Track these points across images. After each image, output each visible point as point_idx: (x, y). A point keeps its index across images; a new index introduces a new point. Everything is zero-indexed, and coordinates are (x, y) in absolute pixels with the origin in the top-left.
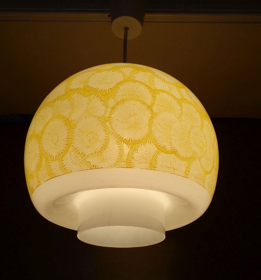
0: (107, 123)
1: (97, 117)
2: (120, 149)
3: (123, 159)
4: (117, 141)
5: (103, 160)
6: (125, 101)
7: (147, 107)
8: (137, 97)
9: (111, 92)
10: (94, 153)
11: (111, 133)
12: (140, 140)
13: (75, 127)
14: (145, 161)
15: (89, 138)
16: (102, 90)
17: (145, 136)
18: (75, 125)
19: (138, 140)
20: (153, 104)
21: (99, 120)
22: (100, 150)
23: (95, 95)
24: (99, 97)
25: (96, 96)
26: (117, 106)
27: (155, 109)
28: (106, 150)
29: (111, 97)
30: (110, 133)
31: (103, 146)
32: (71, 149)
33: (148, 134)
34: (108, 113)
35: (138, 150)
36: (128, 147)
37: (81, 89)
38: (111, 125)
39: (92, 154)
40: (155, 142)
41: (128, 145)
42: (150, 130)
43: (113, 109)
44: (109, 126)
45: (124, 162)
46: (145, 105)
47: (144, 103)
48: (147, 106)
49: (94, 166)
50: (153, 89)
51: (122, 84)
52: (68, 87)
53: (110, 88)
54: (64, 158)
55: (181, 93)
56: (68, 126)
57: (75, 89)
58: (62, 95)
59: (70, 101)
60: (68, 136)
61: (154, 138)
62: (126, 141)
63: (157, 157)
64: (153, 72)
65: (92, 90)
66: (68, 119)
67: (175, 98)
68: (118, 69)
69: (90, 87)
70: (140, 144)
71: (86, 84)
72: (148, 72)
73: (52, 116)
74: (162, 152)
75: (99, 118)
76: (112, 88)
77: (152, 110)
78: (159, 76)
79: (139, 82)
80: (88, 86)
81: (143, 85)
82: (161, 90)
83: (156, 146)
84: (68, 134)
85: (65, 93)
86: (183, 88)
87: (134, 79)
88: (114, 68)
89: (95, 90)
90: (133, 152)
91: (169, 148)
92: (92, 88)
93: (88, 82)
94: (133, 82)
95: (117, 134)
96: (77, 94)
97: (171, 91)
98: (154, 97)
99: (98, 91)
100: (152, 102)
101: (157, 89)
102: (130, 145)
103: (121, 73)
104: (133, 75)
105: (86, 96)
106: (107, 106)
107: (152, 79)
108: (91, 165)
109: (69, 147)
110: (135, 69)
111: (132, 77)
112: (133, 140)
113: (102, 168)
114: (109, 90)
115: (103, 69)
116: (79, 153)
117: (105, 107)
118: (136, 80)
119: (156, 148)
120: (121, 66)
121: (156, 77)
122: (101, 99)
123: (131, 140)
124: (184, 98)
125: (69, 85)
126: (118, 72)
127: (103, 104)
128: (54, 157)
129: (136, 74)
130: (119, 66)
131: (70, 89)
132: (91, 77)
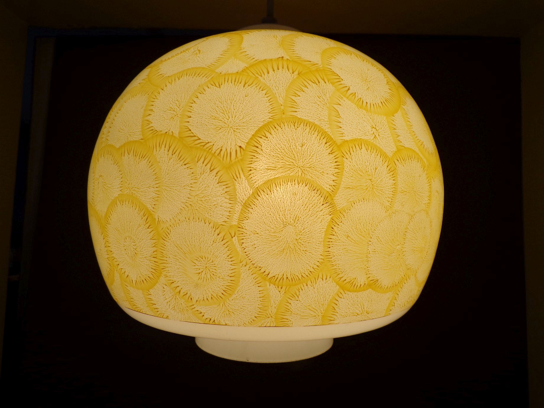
0: (235, 240)
1: (211, 225)
2: (262, 295)
3: (268, 313)
4: (256, 280)
5: (228, 313)
6: (274, 185)
7: (322, 199)
8: (300, 174)
9: (242, 160)
11: (244, 263)
12: (304, 275)
13: (167, 238)
14: (312, 313)
15: (197, 267)
16: (221, 150)
17: (315, 267)
18: (168, 234)
19: (300, 277)
20: (335, 187)
21: (217, 231)
22: (222, 296)
23: (205, 163)
24: (215, 172)
25: (209, 166)
26: (255, 200)
27: (340, 200)
28: (234, 296)
29: (241, 172)
30: (241, 264)
31: (227, 287)
32: (162, 279)
33: (322, 261)
34: (236, 216)
35: (299, 297)
36: (280, 292)
37: (175, 137)
38: (244, 245)
39: (205, 299)
40: (336, 275)
41: (280, 287)
42: (326, 254)
43: (247, 205)
44: (239, 248)
45: (271, 318)
46: (319, 192)
47: (315, 189)
48: (323, 196)
49: (211, 320)
50: (339, 142)
51: (268, 134)
52: (148, 118)
53: (240, 147)
54: (151, 291)
55: (395, 131)
56: (152, 229)
57: (162, 134)
58: (136, 141)
59: (152, 167)
60: (155, 253)
61: (335, 267)
62: (275, 281)
63: (336, 302)
64: (338, 77)
65: (198, 146)
66: (151, 214)
67: (383, 155)
68: (258, 74)
69: (195, 136)
70: (305, 285)
71: (186, 124)
72: (325, 83)
73: (120, 192)
74: (349, 291)
75: (216, 227)
76: (243, 146)
77: (332, 205)
78: (350, 92)
79: (307, 123)
80: (190, 130)
81: (316, 133)
82: (355, 140)
83: (337, 284)
84: (155, 249)
85: (141, 137)
86: (400, 110)
87: (295, 114)
88: (248, 72)
89: (205, 147)
90: (290, 301)
91: (362, 280)
92: (200, 139)
93: (190, 117)
94: (293, 126)
95: (255, 266)
96: (166, 152)
97: (377, 136)
98: (338, 166)
99: (213, 152)
100: (333, 183)
101: (347, 141)
102: (284, 288)
103: (264, 92)
104: (294, 98)
105: (185, 163)
106: (232, 198)
107: (336, 106)
108: (205, 317)
109: (160, 276)
110: (296, 73)
111: (290, 105)
112: (289, 278)
113: (226, 325)
114: (236, 151)
115: (223, 73)
116: (180, 292)
117: (228, 201)
118: (299, 117)
119: (338, 287)
120: (265, 60)
121: (344, 96)
122: (218, 177)
123: (285, 277)
124: (401, 144)
125: (150, 112)
126: (259, 87)
127: (224, 192)
128: (134, 282)
129: (299, 96)
130: (260, 61)
131: (153, 130)
132: (195, 99)
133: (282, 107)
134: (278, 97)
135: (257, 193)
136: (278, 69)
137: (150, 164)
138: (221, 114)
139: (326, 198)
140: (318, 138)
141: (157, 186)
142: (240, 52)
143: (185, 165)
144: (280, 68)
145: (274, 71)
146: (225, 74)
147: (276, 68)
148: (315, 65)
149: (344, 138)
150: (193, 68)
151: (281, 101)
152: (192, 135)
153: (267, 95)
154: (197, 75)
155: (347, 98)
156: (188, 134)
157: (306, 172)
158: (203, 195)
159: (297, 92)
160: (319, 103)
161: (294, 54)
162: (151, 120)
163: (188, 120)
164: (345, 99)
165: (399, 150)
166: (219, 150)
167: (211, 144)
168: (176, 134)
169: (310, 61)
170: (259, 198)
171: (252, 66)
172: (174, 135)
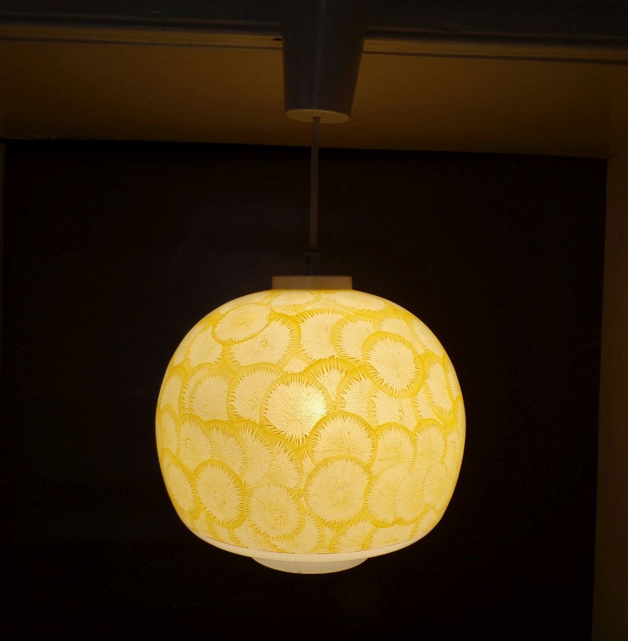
0: (302, 499)
1: (285, 489)
2: (320, 534)
3: (324, 545)
4: (317, 525)
5: (295, 545)
6: (329, 462)
7: (363, 469)
8: (347, 454)
9: (307, 445)
10: (282, 537)
11: (308, 514)
12: (350, 520)
13: (252, 495)
14: (355, 544)
15: (274, 516)
16: (292, 438)
17: (358, 514)
18: (252, 493)
19: (347, 521)
20: (372, 460)
21: (290, 494)
22: (292, 535)
23: (281, 446)
24: (288, 452)
25: (283, 448)
26: (316, 473)
27: (375, 469)
28: (300, 535)
29: (306, 453)
30: (306, 514)
31: (296, 529)
32: (246, 523)
33: (362, 510)
34: (303, 484)
35: (346, 534)
36: (333, 531)
37: (256, 424)
38: (308, 502)
39: (279, 537)
40: (372, 518)
41: (333, 529)
42: (365, 505)
43: (310, 477)
44: (305, 504)
45: (326, 548)
47: (359, 463)
48: (364, 467)
50: (374, 428)
51: (325, 426)
52: (232, 403)
53: (305, 435)
54: (236, 530)
55: (417, 408)
56: (239, 489)
57: (245, 420)
58: (223, 421)
59: (239, 445)
60: (242, 504)
61: (371, 513)
62: (331, 525)
63: (372, 536)
64: (374, 371)
65: (275, 433)
66: (239, 479)
67: (406, 430)
68: (316, 374)
69: (272, 425)
70: (350, 526)
71: (265, 415)
72: (365, 378)
73: (211, 458)
74: (381, 527)
75: (289, 490)
76: (308, 435)
77: (370, 473)
78: (383, 383)
79: (352, 415)
80: (268, 420)
81: (359, 423)
82: (386, 424)
83: (373, 524)
84: (241, 502)
85: (227, 419)
86: (422, 389)
87: (343, 409)
88: (308, 372)
89: (280, 435)
90: (340, 537)
91: (391, 519)
92: (275, 428)
93: (267, 409)
94: (342, 418)
95: (316, 515)
96: (250, 435)
97: (403, 417)
98: (374, 446)
99: (286, 438)
100: (370, 458)
101: (381, 426)
102: (336, 529)
103: (321, 391)
104: (342, 395)
105: (266, 445)
106: (300, 470)
107: (372, 398)
108: (278, 548)
109: (244, 520)
110: (344, 372)
111: (341, 402)
112: (340, 522)
113: (293, 553)
114: (303, 438)
115: (289, 373)
116: (260, 532)
117: (297, 473)
118: (347, 411)
119: (373, 526)
120: (321, 359)
121: (379, 388)
122: (291, 456)
123: (336, 522)
124: (422, 418)
125: (232, 399)
126: (317, 387)
127: (295, 467)
128: (221, 522)
129: (346, 393)
130: (317, 361)
131: (237, 415)
132: (270, 395)
133: (334, 404)
134: (331, 395)
135: (317, 468)
136: (331, 369)
137: (237, 442)
138: (291, 409)
139: (365, 469)
140: (360, 426)
141: (244, 459)
142: (300, 350)
143: (266, 446)
144: (332, 368)
145: (327, 371)
146: (291, 374)
147: (329, 368)
148: (357, 361)
149: (378, 424)
150: (264, 363)
151: (333, 399)
152: (269, 424)
153: (324, 394)
154: (268, 371)
155: (382, 390)
156: (266, 423)
157: (351, 452)
158: (279, 469)
159: (345, 391)
160: (360, 397)
161: (342, 351)
162: (234, 405)
163: (266, 411)
164: (379, 390)
165: (419, 424)
166: (290, 438)
167: (285, 432)
168: (258, 422)
169: (354, 358)
170: (319, 471)
171: (311, 366)
172: (256, 422)
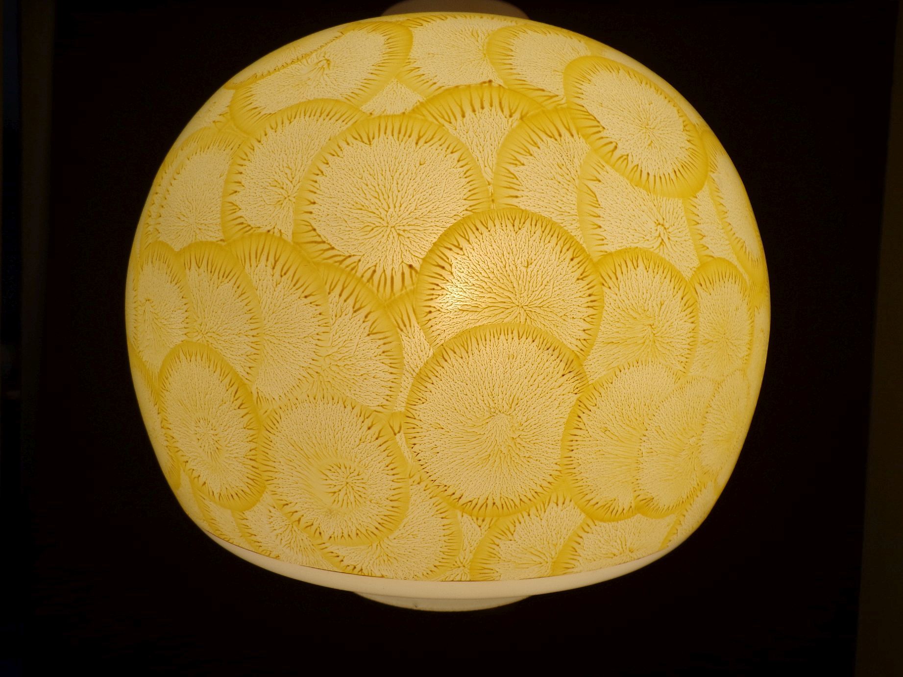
0: (400, 438)
1: (357, 410)
2: (448, 532)
3: (457, 560)
4: (439, 507)
5: (386, 558)
6: (474, 340)
7: (562, 365)
8: (523, 320)
9: (414, 292)
10: (353, 535)
11: (417, 478)
12: (524, 499)
13: (275, 428)
14: (534, 558)
15: (329, 482)
16: (374, 271)
17: (545, 484)
18: (275, 422)
19: (517, 502)
20: (588, 342)
21: (368, 422)
22: (376, 531)
23: (344, 296)
24: (363, 312)
25: (351, 301)
26: (438, 368)
27: (595, 367)
28: (396, 533)
30: (412, 480)
31: (386, 518)
32: (267, 497)
33: (558, 473)
34: (403, 397)
35: (515, 534)
36: (480, 527)
37: (285, 241)
38: (416, 448)
39: (346, 535)
40: (581, 496)
41: (480, 519)
42: (566, 461)
43: (422, 378)
44: (407, 452)
45: (462, 568)
46: (556, 353)
47: (551, 347)
48: (565, 360)
49: (355, 568)
50: (596, 256)
51: (463, 243)
52: (233, 198)
53: (411, 266)
54: (248, 514)
55: (698, 227)
56: (245, 411)
57: (261, 234)
58: (212, 243)
59: (244, 297)
60: (253, 452)
61: (580, 484)
62: (471, 508)
63: (579, 540)
64: (595, 123)
65: (330, 261)
66: (244, 384)
67: (675, 276)
68: (443, 118)
69: (324, 242)
70: (526, 515)
71: (307, 217)
72: (572, 136)
73: (185, 338)
74: (602, 520)
75: (364, 415)
76: (416, 265)
77: (580, 376)
78: (618, 153)
79: (537, 220)
80: (314, 230)
81: (554, 240)
82: (626, 251)
83: (583, 510)
84: (253, 445)
85: (221, 236)
86: (706, 183)
87: (514, 201)
88: (425, 112)
89: (343, 266)
90: (497, 541)
91: (626, 500)
92: (333, 248)
93: (314, 203)
94: (510, 227)
95: (436, 483)
96: (269, 268)
97: (666, 240)
98: (594, 303)
99: (359, 275)
100: (584, 336)
101: (611, 254)
102: (488, 520)
103: (456, 156)
104: (512, 168)
105: (306, 293)
106: (396, 363)
107: (591, 184)
108: (346, 563)
109: (263, 492)
110: (517, 116)
111: (506, 184)
112: (498, 503)
113: (382, 577)
114: (403, 274)
115: (376, 113)
116: (299, 520)
117: (387, 368)
118: (523, 207)
119: (583, 516)
120: (457, 87)
121: (607, 162)
122: (370, 323)
123: (490, 502)
124: (707, 252)
125: (235, 187)
126: (445, 146)
127: (380, 351)
128: (217, 496)
129: (523, 165)
130: (447, 90)
131: (242, 223)
132: (323, 167)
133: (490, 188)
134: (482, 166)
135: (442, 354)
136: (483, 108)
137: (239, 291)
138: (374, 200)
139: (569, 364)
140: (558, 248)
141: (254, 333)
142: (406, 68)
143: (306, 297)
144: (486, 105)
145: (474, 111)
146: (380, 117)
147: (477, 106)
148: (551, 97)
149: (605, 248)
150: (316, 100)
151: (488, 175)
152: (318, 239)
153: (461, 163)
154: (324, 115)
155: (613, 166)
156: (311, 236)
157: (533, 316)
158: (340, 356)
159: (520, 157)
160: (560, 178)
161: (512, 74)
162: (237, 203)
163: (310, 208)
164: (608, 167)
165: (703, 266)
166: (370, 272)
167: (356, 259)
168: (288, 237)
169: (543, 90)
170: (445, 364)
171: (431, 100)
172: (284, 237)
